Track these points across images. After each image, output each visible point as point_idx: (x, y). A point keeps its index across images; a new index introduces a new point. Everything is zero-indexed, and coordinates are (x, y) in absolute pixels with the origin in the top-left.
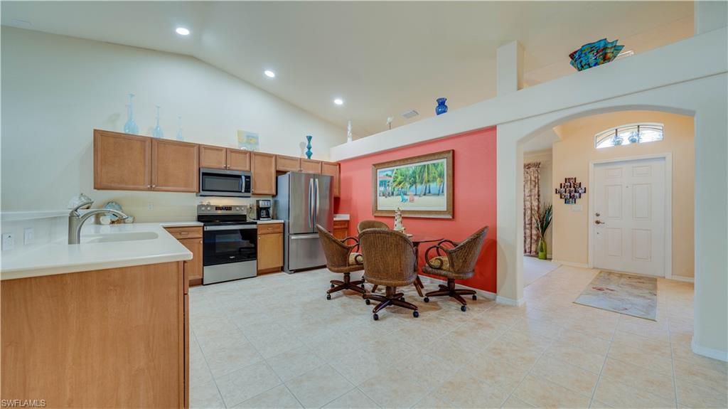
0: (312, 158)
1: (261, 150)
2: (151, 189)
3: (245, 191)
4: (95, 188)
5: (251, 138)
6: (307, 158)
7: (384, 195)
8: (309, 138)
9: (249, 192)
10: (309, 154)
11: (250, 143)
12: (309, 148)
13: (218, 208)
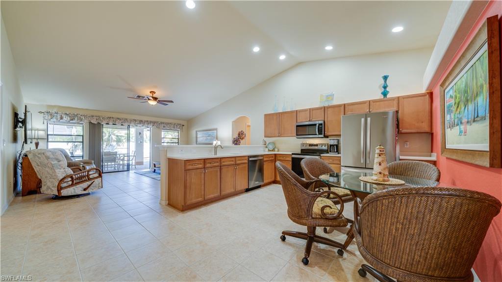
0: (388, 96)
1: (335, 102)
2: (279, 136)
3: (319, 134)
4: (265, 137)
5: (330, 97)
6: (382, 97)
7: (450, 127)
8: (385, 78)
9: (322, 134)
10: (385, 94)
11: (328, 101)
12: (385, 87)
13: (311, 145)
